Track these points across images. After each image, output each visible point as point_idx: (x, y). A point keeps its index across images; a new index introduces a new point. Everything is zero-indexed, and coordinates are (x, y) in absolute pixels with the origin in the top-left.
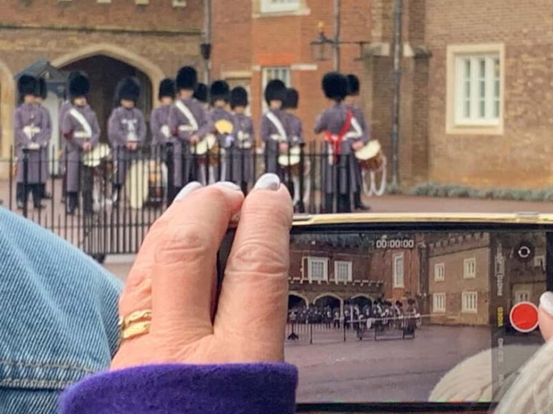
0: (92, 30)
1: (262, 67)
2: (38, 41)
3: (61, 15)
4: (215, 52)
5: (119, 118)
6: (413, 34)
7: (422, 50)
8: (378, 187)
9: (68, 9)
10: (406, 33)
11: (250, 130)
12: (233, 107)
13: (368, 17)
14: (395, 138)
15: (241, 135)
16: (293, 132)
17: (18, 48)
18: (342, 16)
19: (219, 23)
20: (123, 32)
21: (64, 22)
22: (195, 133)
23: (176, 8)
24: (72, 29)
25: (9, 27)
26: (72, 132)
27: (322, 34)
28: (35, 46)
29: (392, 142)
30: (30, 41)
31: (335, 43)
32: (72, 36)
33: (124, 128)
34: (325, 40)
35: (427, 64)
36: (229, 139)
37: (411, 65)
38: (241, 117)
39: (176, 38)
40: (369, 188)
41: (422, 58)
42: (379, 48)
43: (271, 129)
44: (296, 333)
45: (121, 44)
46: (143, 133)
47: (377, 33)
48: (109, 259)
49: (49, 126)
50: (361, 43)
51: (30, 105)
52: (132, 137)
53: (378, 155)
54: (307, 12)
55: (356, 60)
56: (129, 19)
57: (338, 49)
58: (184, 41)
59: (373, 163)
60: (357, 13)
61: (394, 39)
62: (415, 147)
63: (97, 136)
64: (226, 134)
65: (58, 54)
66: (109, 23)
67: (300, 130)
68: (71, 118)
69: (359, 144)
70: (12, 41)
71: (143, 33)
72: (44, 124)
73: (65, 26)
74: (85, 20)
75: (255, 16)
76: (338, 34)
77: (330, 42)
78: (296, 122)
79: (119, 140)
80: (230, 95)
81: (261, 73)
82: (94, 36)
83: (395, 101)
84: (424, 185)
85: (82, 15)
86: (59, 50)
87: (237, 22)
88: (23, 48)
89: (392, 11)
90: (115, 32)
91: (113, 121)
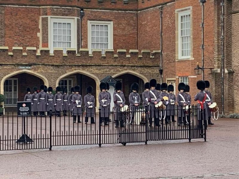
0: (124, 66)
1: (179, 77)
2: (108, 70)
3: (115, 61)
4: (164, 72)
5: (132, 96)
6: (228, 65)
7: (231, 71)
8: (216, 117)
9: (117, 59)
10: (225, 65)
11: (174, 99)
12: (169, 92)
13: (213, 60)
14: (223, 99)
15: (171, 100)
16: (188, 100)
17: (101, 72)
18: (204, 60)
19: (165, 63)
20: (135, 66)
21: (116, 64)
22: (156, 101)
23: (151, 58)
24: (119, 66)
25: (98, 66)
26: (116, 101)
27: (198, 66)
28: (107, 71)
29: (222, 100)
30: (105, 70)
31: (203, 69)
32: (118, 68)
33: (134, 99)
34: (199, 68)
35: (233, 75)
36: (167, 103)
37: (227, 75)
38: (171, 95)
39: (151, 68)
40: (213, 118)
41: (231, 73)
42: (217, 70)
43: (181, 99)
44: (29, 134)
45: (134, 70)
46: (140, 101)
47: (216, 66)
48: (127, 144)
49: (110, 98)
50: (211, 69)
51: (104, 92)
52: (136, 102)
53: (216, 106)
54: (193, 59)
55: (209, 74)
56: (136, 62)
57: (203, 71)
58: (154, 69)
59: (214, 109)
60: (209, 59)
61: (222, 67)
62: (229, 102)
63: (124, 102)
64: (166, 100)
65: (114, 74)
66: (130, 64)
67: (190, 99)
68: (116, 96)
69: (210, 103)
70: (100, 70)
71: (141, 66)
72: (108, 98)
73: (116, 65)
74: (122, 63)
75: (176, 60)
76: (203, 66)
77: (201, 68)
78: (189, 96)
79: (132, 103)
80: (168, 87)
81: (179, 79)
82: (125, 68)
83: (223, 87)
84: (232, 114)
85: (121, 61)
86: (114, 72)
87: (171, 62)
88: (103, 72)
89: (221, 58)
90: (132, 66)
91: (130, 97)
